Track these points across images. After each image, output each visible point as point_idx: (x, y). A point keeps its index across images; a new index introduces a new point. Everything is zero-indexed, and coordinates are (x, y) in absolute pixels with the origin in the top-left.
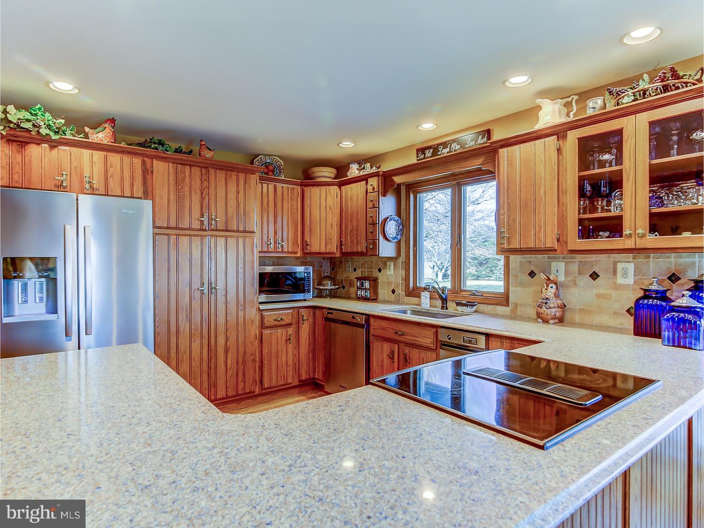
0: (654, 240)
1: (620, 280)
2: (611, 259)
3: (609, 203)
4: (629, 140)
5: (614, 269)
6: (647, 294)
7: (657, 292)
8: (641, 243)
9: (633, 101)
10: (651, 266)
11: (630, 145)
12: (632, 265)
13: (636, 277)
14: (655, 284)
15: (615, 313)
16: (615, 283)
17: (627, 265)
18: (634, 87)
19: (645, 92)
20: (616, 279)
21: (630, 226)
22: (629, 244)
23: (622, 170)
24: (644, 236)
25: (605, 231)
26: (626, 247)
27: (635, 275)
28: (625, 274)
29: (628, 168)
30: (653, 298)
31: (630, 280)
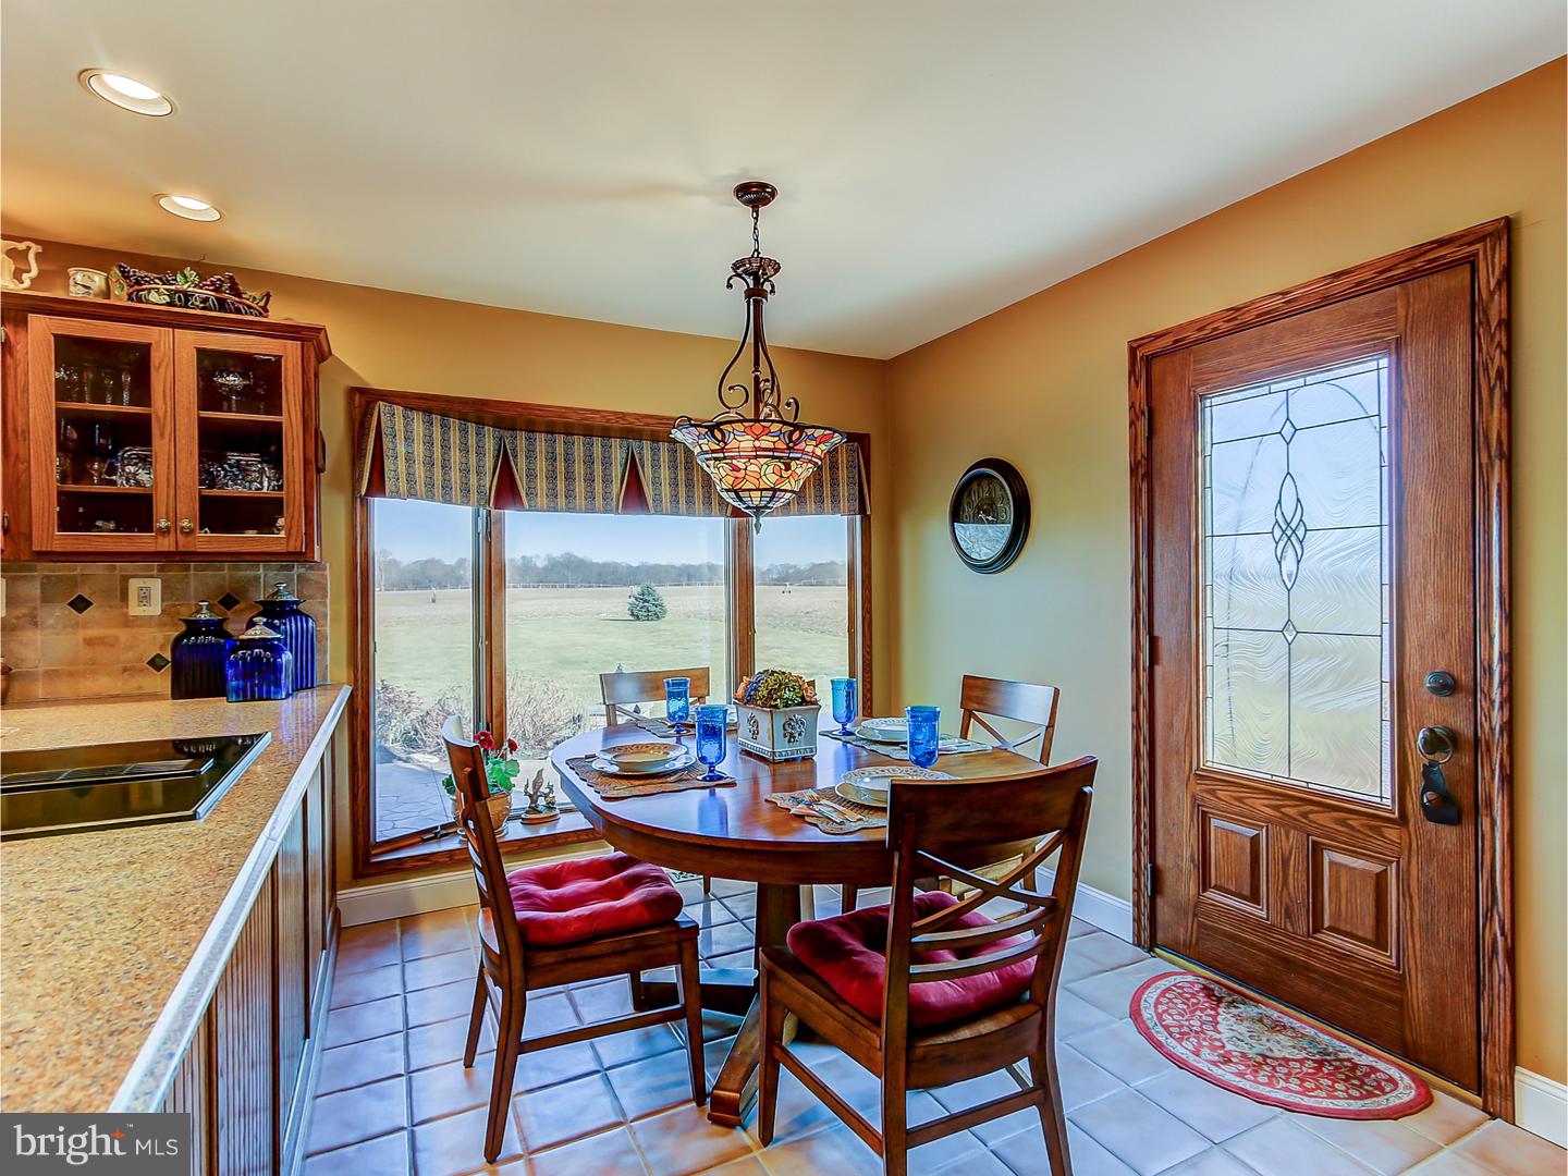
0: (206, 540)
1: (135, 609)
2: (117, 572)
3: (112, 470)
4: (163, 367)
5: (122, 589)
6: (193, 627)
7: (207, 623)
8: (185, 544)
9: (168, 304)
10: (192, 583)
11: (165, 378)
12: (158, 582)
13: (164, 604)
14: (204, 611)
15: (125, 670)
16: (126, 615)
17: (149, 582)
18: (168, 281)
19: (187, 296)
20: (127, 607)
21: (167, 513)
22: (166, 544)
23: (148, 417)
24: (191, 532)
25: (107, 520)
26: (159, 549)
27: (163, 600)
28: (145, 598)
29: (161, 414)
30: (205, 634)
31: (155, 608)
